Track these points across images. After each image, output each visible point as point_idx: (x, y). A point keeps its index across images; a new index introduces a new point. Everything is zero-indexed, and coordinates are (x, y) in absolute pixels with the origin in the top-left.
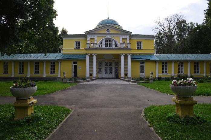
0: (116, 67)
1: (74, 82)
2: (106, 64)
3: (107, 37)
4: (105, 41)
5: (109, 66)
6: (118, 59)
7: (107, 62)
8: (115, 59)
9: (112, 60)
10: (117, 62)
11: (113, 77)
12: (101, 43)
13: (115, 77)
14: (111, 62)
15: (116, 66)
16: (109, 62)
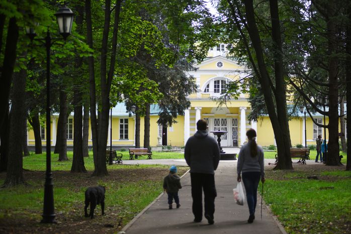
0: (233, 128)
1: (167, 151)
2: (217, 122)
3: (218, 76)
4: (215, 82)
5: (222, 125)
6: (238, 113)
7: (219, 119)
8: (232, 113)
9: (228, 115)
10: (236, 119)
11: (229, 145)
12: (208, 86)
13: (232, 145)
14: (226, 119)
15: (233, 125)
16: (222, 119)
